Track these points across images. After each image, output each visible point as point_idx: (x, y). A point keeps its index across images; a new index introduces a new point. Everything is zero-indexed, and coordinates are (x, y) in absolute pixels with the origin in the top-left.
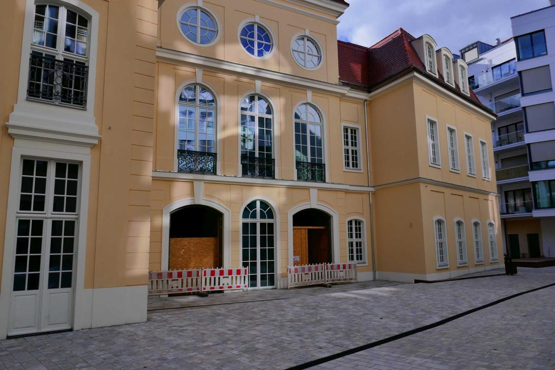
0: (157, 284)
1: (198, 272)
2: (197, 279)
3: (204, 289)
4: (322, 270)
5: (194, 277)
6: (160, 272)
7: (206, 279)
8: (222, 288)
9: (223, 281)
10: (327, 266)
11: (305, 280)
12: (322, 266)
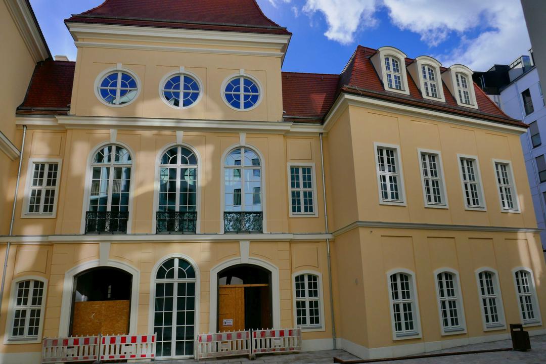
0: (52, 351)
1: (96, 339)
2: (94, 346)
3: (102, 357)
4: (247, 337)
5: (92, 345)
6: (55, 338)
7: (105, 346)
8: (124, 357)
9: (124, 349)
10: (255, 333)
11: (222, 350)
12: (247, 333)
